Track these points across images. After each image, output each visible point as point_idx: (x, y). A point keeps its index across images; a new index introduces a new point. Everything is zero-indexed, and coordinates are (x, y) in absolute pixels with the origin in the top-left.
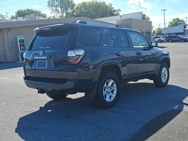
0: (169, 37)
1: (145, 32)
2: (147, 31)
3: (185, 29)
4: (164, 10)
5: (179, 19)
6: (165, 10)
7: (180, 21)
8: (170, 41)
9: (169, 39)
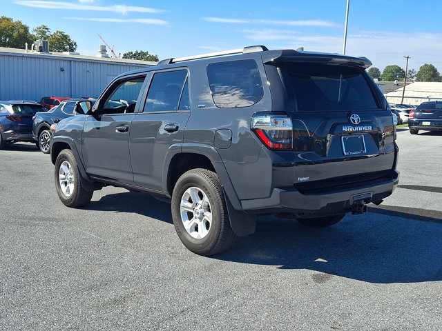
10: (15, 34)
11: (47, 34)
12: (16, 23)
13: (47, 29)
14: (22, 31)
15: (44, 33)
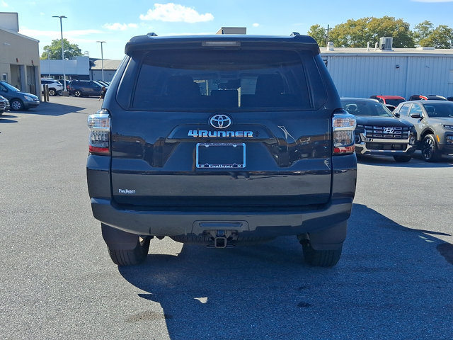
0: (73, 83)
1: (27, 66)
2: (31, 64)
3: (93, 68)
4: (61, 17)
5: (67, 43)
6: (64, 17)
7: (70, 48)
8: (78, 94)
9: (73, 88)
10: (395, 33)
11: (430, 29)
12: (398, 21)
13: (430, 24)
14: (402, 29)
15: (426, 29)
